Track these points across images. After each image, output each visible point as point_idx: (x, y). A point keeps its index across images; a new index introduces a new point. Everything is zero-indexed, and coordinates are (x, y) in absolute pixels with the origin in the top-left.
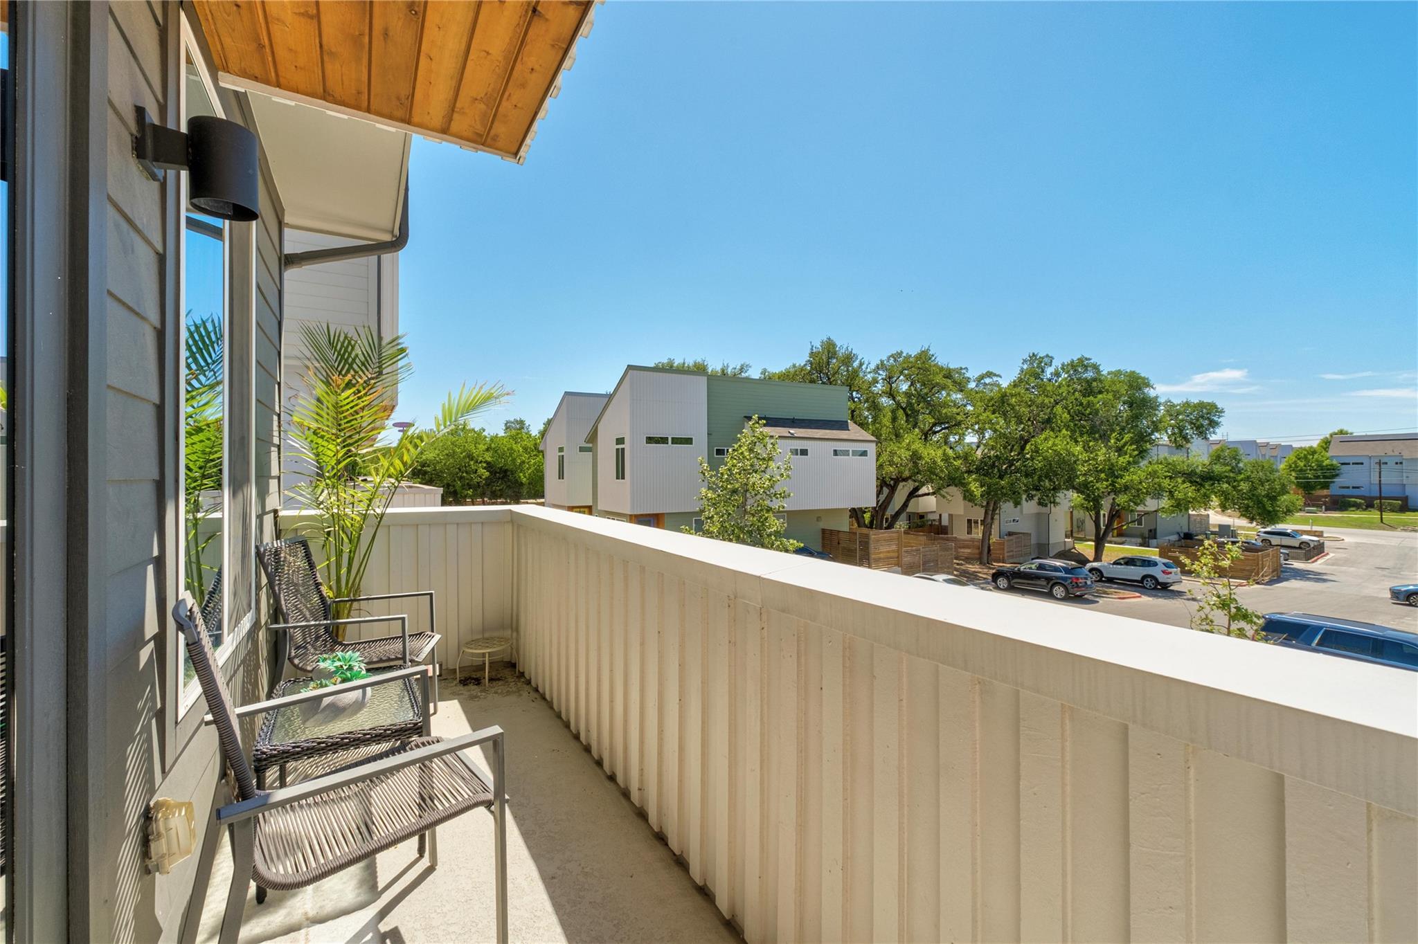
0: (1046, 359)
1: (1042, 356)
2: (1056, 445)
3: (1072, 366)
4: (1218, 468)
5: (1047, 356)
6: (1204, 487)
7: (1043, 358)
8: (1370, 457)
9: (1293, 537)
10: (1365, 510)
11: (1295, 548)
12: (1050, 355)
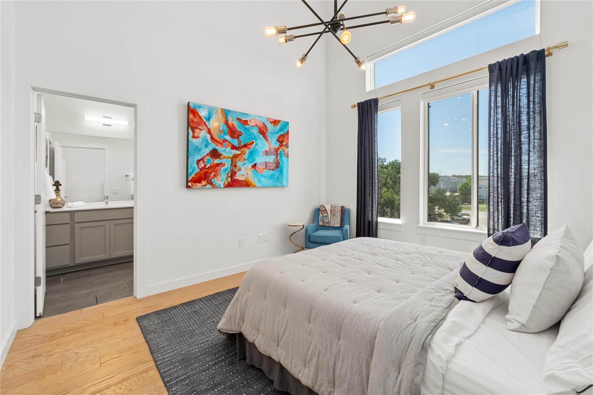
0: (384, 160)
1: (383, 158)
2: (388, 195)
3: (393, 163)
4: (438, 196)
5: (384, 159)
6: (434, 203)
7: (383, 159)
8: (484, 186)
9: (461, 217)
10: (482, 204)
11: (461, 220)
12: (385, 158)
